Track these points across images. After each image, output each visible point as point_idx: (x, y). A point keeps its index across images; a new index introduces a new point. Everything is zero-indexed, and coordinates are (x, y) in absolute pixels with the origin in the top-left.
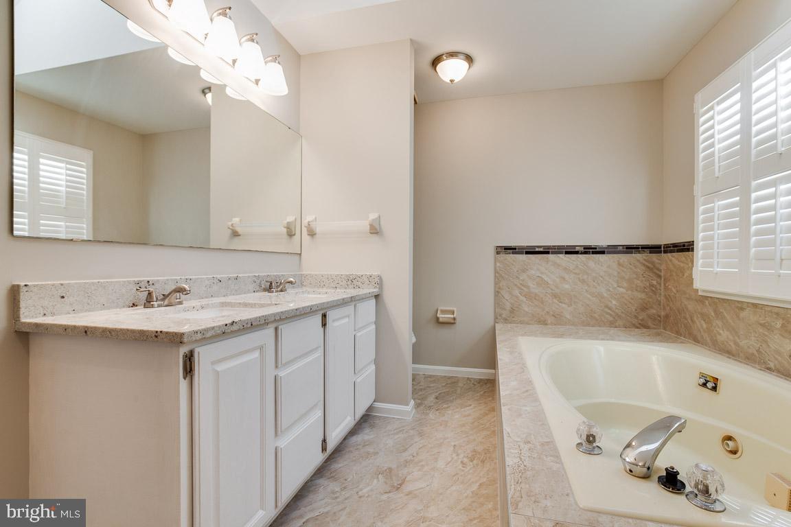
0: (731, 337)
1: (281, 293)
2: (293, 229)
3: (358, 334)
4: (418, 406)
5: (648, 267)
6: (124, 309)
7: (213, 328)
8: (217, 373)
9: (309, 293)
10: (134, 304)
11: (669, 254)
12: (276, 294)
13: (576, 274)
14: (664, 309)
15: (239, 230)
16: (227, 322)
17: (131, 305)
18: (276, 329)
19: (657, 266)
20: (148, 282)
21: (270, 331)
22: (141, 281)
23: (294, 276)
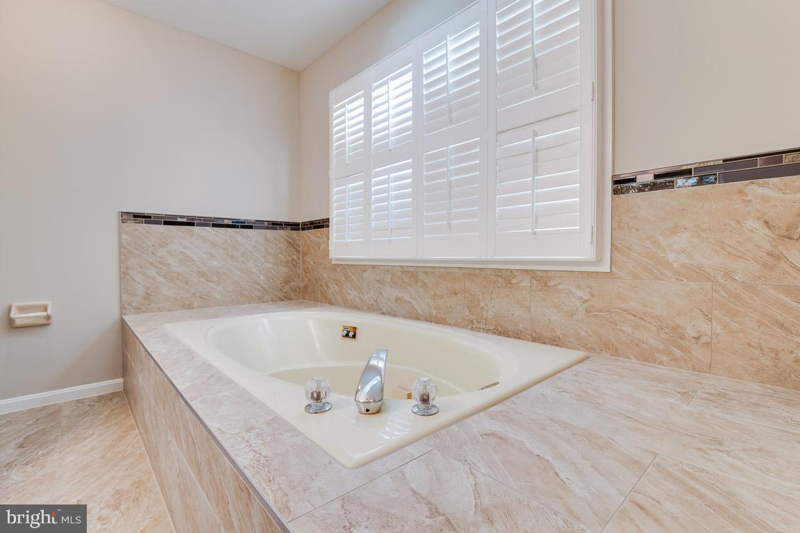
0: (358, 295)
5: (290, 243)
11: (306, 231)
13: (224, 249)
14: (303, 281)
19: (297, 241)
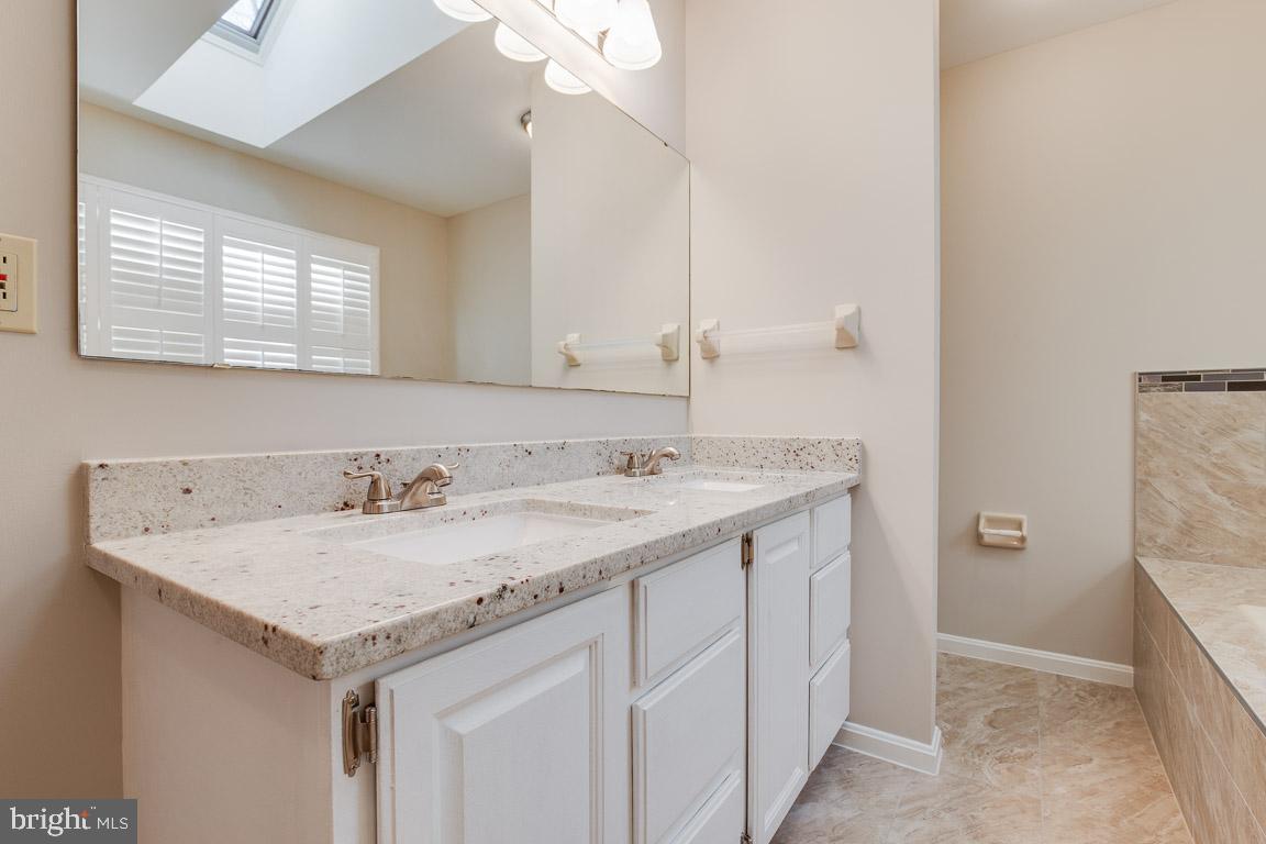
1: (650, 477)
2: (674, 349)
3: (818, 577)
4: (949, 739)
6: (323, 515)
7: (434, 616)
8: (457, 743)
9: (706, 477)
10: (346, 504)
12: (642, 479)
15: (578, 355)
16: (484, 591)
17: (341, 506)
18: (633, 585)
20: (378, 456)
21: (615, 598)
22: (362, 456)
23: (677, 442)
